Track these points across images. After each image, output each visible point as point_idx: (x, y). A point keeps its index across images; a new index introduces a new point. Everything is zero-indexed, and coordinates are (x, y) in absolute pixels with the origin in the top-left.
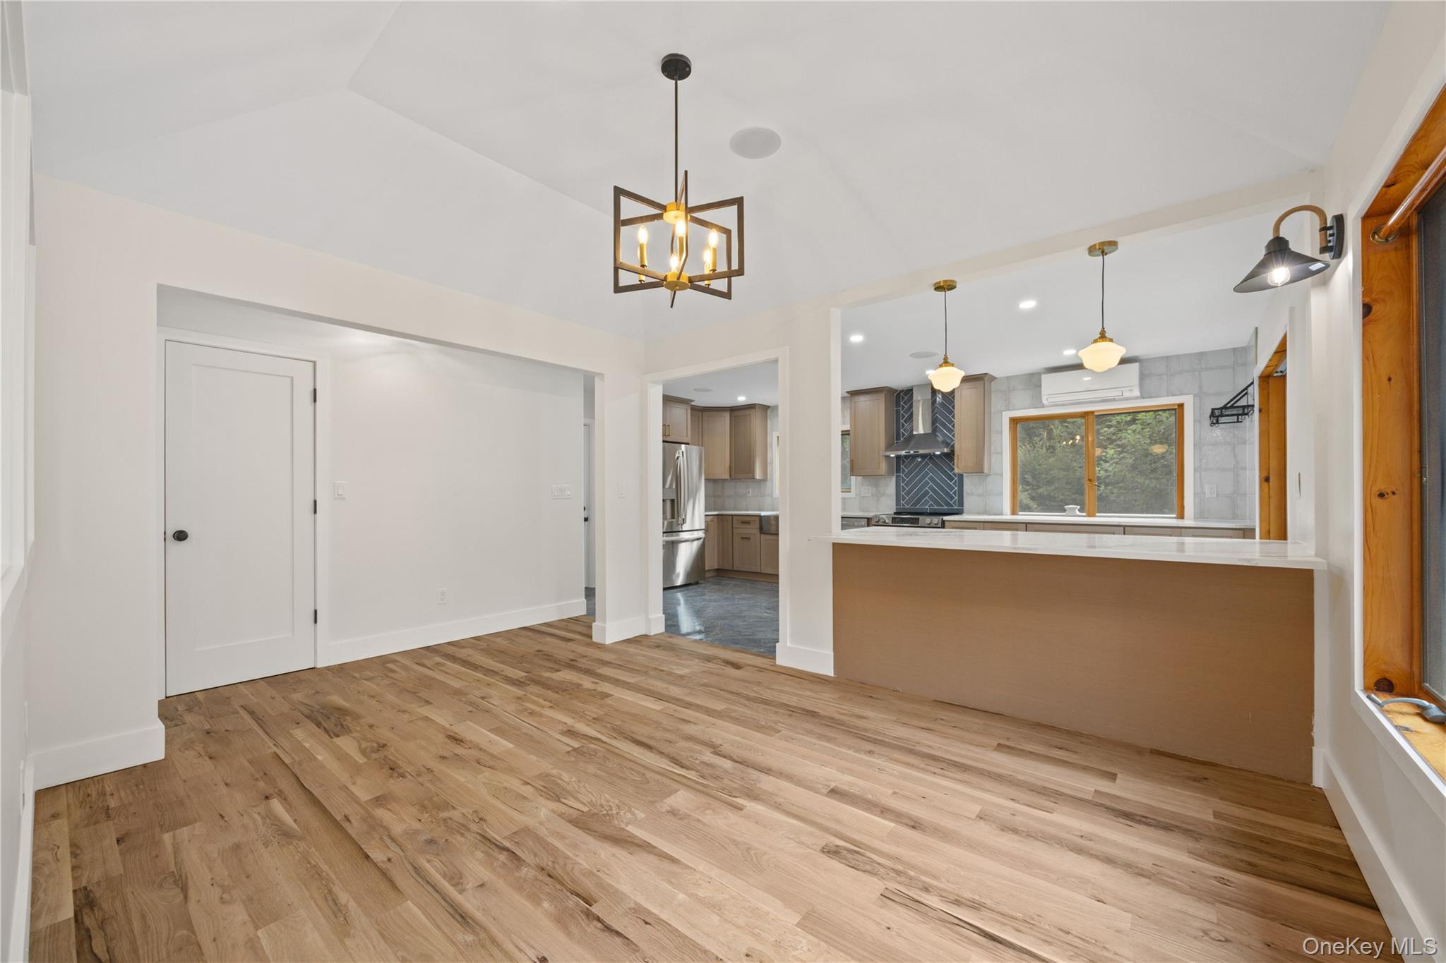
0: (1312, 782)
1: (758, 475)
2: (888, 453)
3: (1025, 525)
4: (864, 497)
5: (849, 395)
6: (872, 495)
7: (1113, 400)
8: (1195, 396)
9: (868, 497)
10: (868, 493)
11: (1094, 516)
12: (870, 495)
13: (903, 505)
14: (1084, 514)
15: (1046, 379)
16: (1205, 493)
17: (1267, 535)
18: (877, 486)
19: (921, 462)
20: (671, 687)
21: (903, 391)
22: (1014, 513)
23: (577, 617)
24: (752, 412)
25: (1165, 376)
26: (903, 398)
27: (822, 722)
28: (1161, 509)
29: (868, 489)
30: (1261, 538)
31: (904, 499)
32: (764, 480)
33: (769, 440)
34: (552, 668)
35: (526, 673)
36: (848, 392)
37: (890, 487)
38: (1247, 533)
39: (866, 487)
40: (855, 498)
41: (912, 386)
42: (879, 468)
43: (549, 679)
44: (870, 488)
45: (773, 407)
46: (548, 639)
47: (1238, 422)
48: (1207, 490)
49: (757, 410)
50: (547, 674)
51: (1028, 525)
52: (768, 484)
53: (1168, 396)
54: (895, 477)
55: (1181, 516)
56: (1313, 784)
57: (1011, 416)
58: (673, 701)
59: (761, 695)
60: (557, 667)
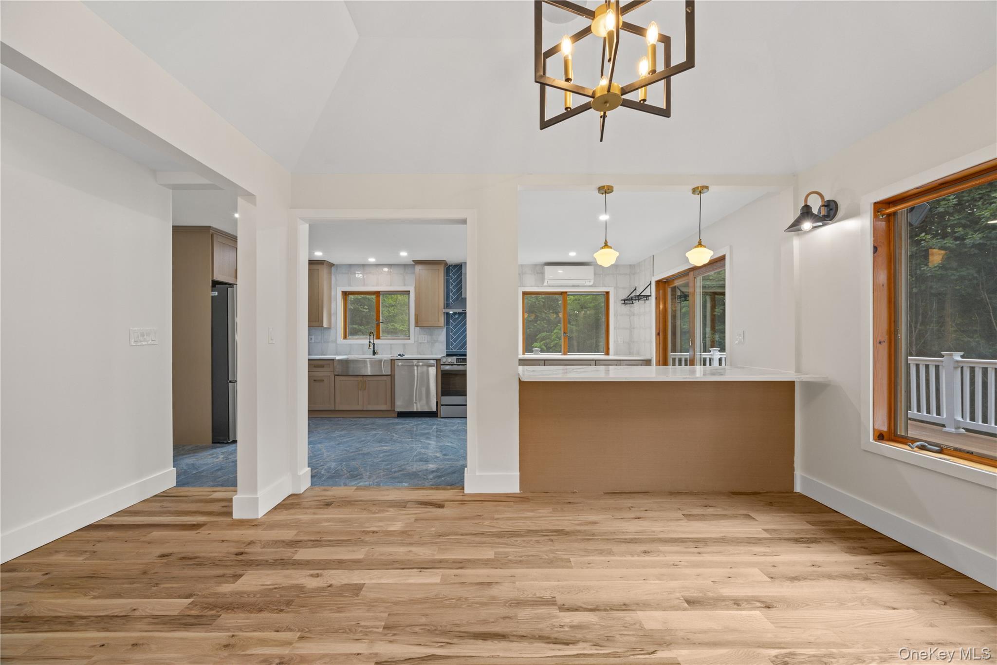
0: (794, 490)
1: (325, 325)
2: (447, 310)
3: (543, 361)
4: (420, 343)
5: (414, 263)
6: (428, 342)
7: (578, 286)
8: (615, 288)
9: (424, 343)
10: (424, 340)
11: (567, 354)
12: (426, 341)
13: (452, 349)
14: (560, 354)
15: (547, 268)
16: (618, 341)
17: (658, 364)
18: (431, 335)
19: (457, 319)
20: (414, 549)
21: (452, 265)
22: (523, 354)
23: (164, 492)
24: (320, 267)
25: (602, 276)
26: (452, 271)
27: (579, 537)
28: (596, 350)
29: (425, 337)
30: (656, 365)
31: (452, 344)
32: (329, 328)
33: (333, 293)
34: (223, 576)
35: (187, 597)
36: (413, 261)
37: (442, 336)
38: (648, 362)
39: (423, 336)
40: (413, 344)
41: (462, 263)
42: (439, 321)
43: (232, 594)
44: (426, 336)
45: (337, 265)
46: (156, 534)
47: (632, 303)
48: (619, 340)
49: (325, 266)
50: (226, 588)
51: (546, 361)
52: (332, 332)
53: (603, 287)
54: (445, 328)
55: (608, 354)
56: (795, 491)
57: (524, 291)
58: (437, 565)
59: (500, 528)
60: (229, 572)
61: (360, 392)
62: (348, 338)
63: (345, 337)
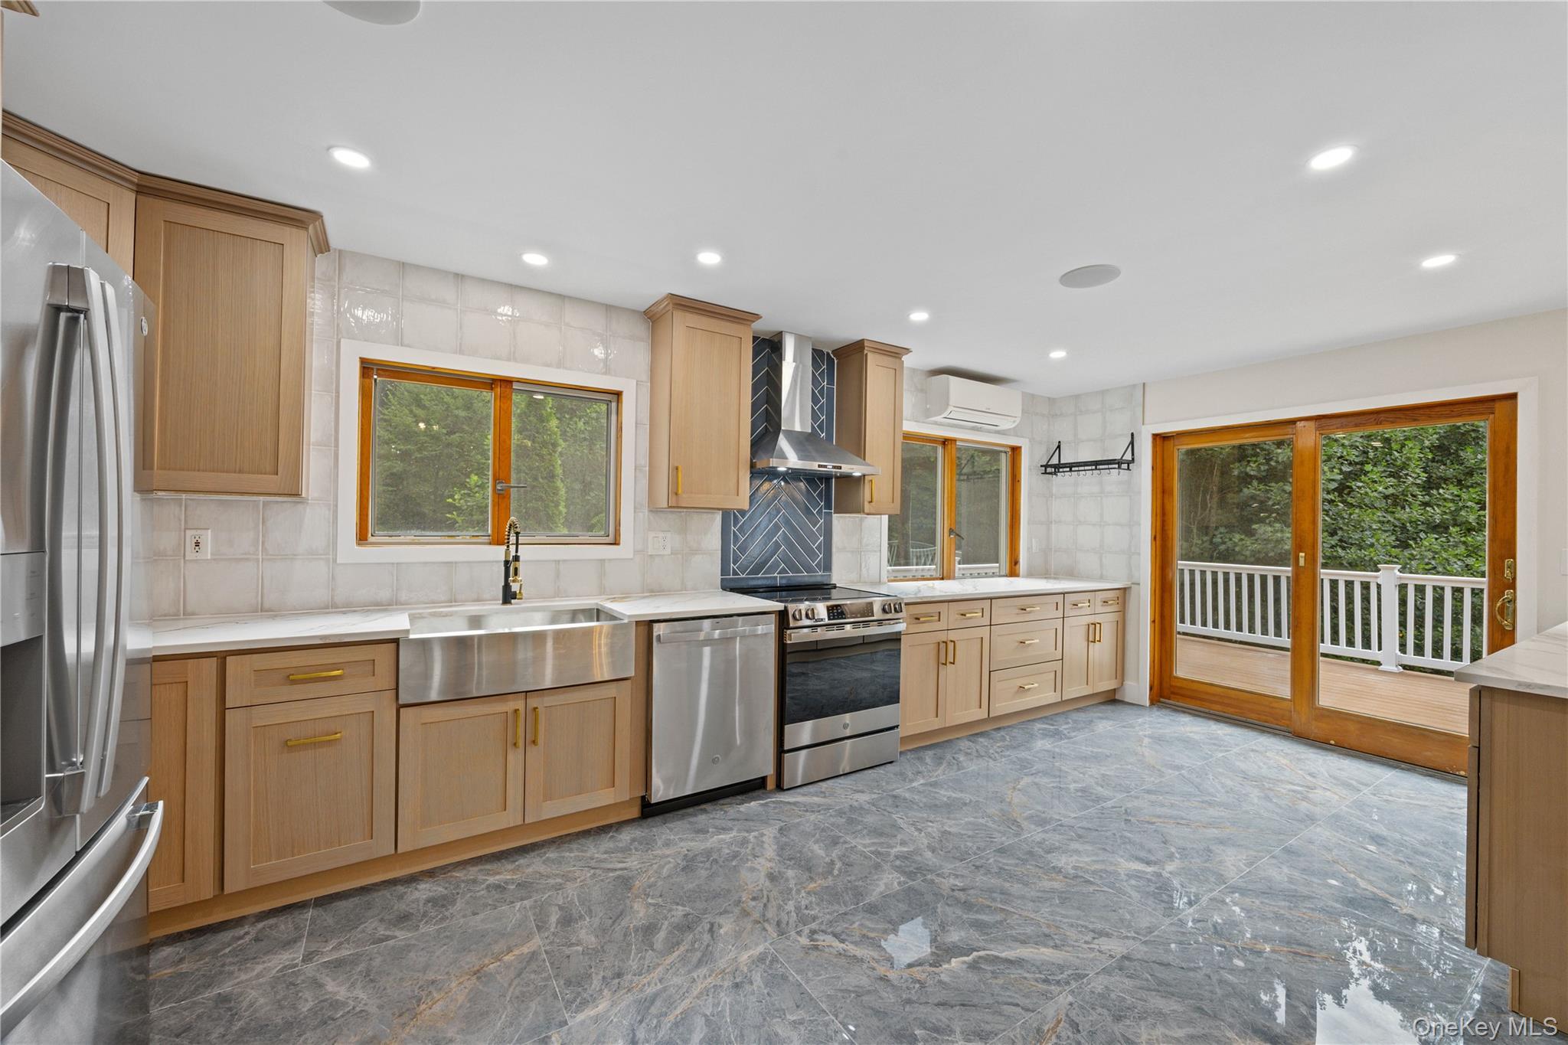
6: (673, 553)
8: (1030, 440)
9: (661, 556)
10: (665, 548)
12: (668, 552)
13: (735, 573)
16: (1032, 549)
18: (682, 532)
29: (665, 538)
37: (712, 534)
39: (660, 535)
40: (632, 559)
42: (737, 494)
48: (1034, 546)
53: (1014, 435)
61: (510, 757)
62: (371, 539)
63: (362, 537)
